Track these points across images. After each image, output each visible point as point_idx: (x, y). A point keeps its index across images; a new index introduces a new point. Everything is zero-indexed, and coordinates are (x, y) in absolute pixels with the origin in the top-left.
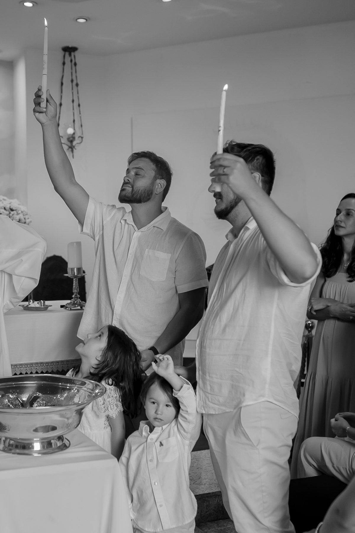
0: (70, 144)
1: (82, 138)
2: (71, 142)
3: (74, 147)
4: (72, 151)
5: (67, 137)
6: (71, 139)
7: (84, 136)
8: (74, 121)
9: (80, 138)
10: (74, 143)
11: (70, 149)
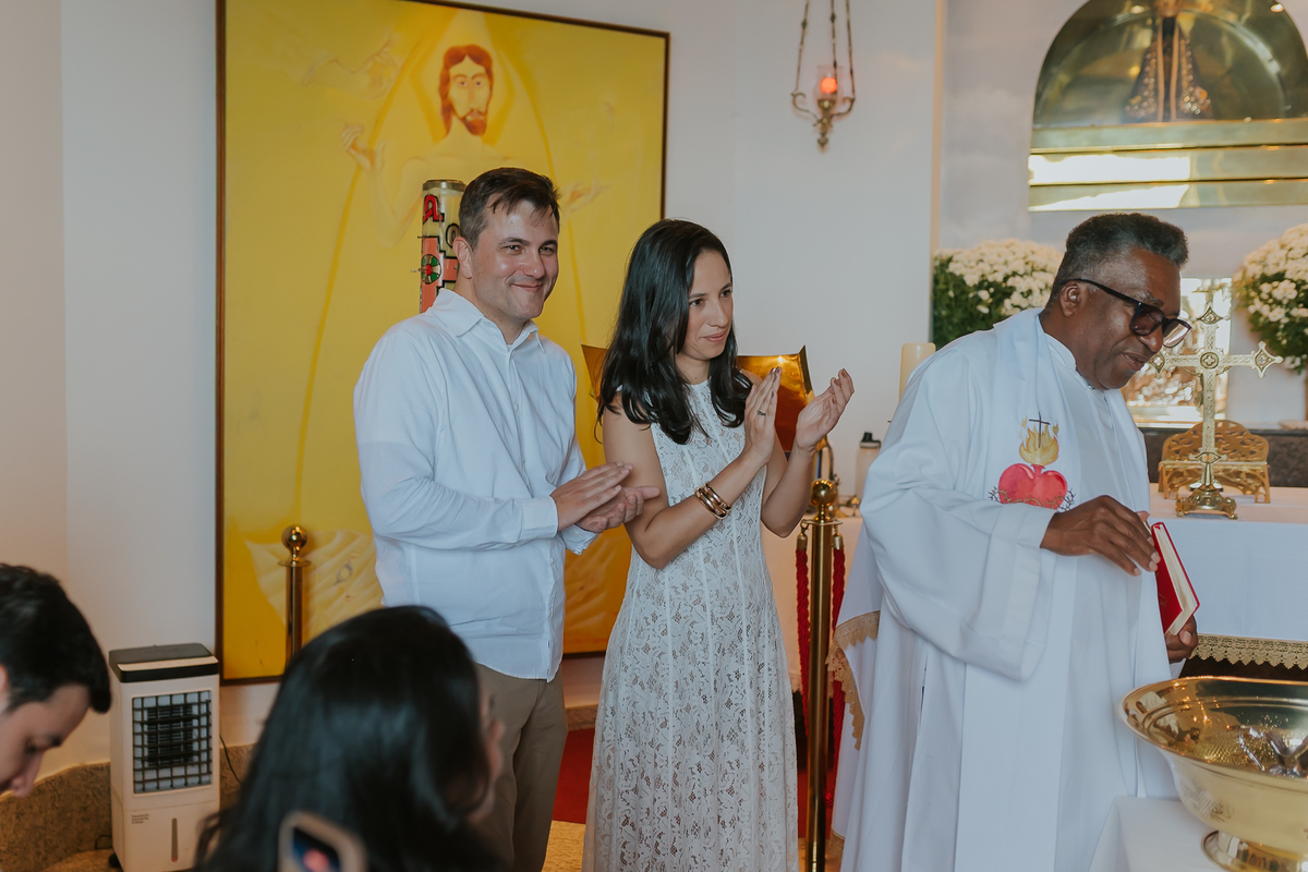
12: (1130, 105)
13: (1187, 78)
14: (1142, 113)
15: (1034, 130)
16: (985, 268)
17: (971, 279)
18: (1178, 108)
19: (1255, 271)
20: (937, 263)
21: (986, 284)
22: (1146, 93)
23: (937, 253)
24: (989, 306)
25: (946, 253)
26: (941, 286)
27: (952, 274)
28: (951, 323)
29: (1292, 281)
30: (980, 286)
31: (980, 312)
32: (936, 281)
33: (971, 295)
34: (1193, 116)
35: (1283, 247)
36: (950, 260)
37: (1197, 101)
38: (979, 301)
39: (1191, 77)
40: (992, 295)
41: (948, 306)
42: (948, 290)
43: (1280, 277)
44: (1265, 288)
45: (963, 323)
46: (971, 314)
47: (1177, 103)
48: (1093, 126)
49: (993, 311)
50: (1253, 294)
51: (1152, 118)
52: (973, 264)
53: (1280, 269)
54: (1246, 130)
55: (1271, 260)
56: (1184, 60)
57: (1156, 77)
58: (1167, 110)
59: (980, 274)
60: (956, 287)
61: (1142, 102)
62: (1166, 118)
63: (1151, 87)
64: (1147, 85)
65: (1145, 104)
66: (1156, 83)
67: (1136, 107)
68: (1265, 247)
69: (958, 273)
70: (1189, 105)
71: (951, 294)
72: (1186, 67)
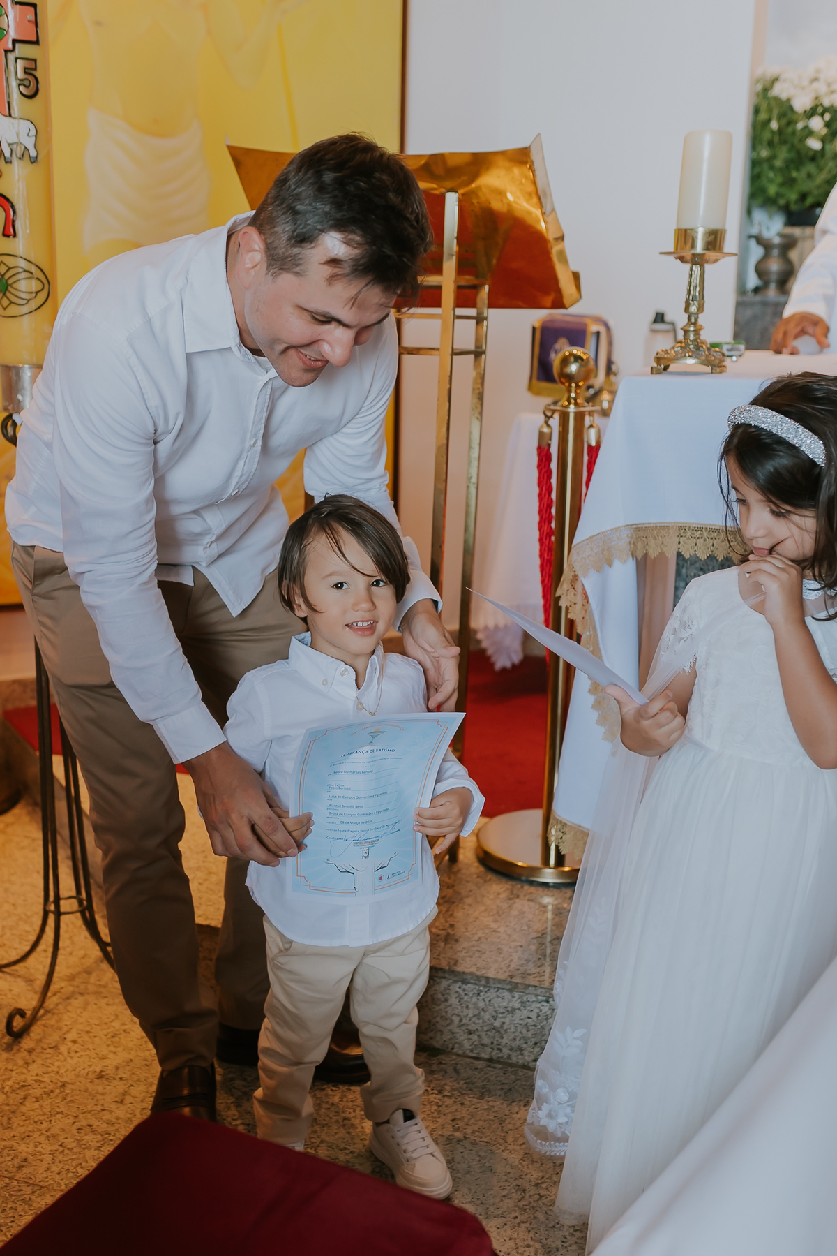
16: (821, 88)
17: (801, 103)
20: (759, 87)
21: (820, 110)
23: (759, 72)
24: (823, 140)
25: (771, 70)
26: (763, 116)
27: (777, 99)
28: (772, 168)
30: (811, 113)
31: (810, 149)
32: (757, 111)
33: (800, 126)
36: (775, 80)
38: (809, 133)
40: (827, 125)
41: (770, 144)
42: (769, 121)
45: (787, 167)
46: (798, 152)
49: (828, 147)
52: (805, 83)
59: (813, 95)
60: (781, 116)
69: (784, 96)
71: (774, 125)
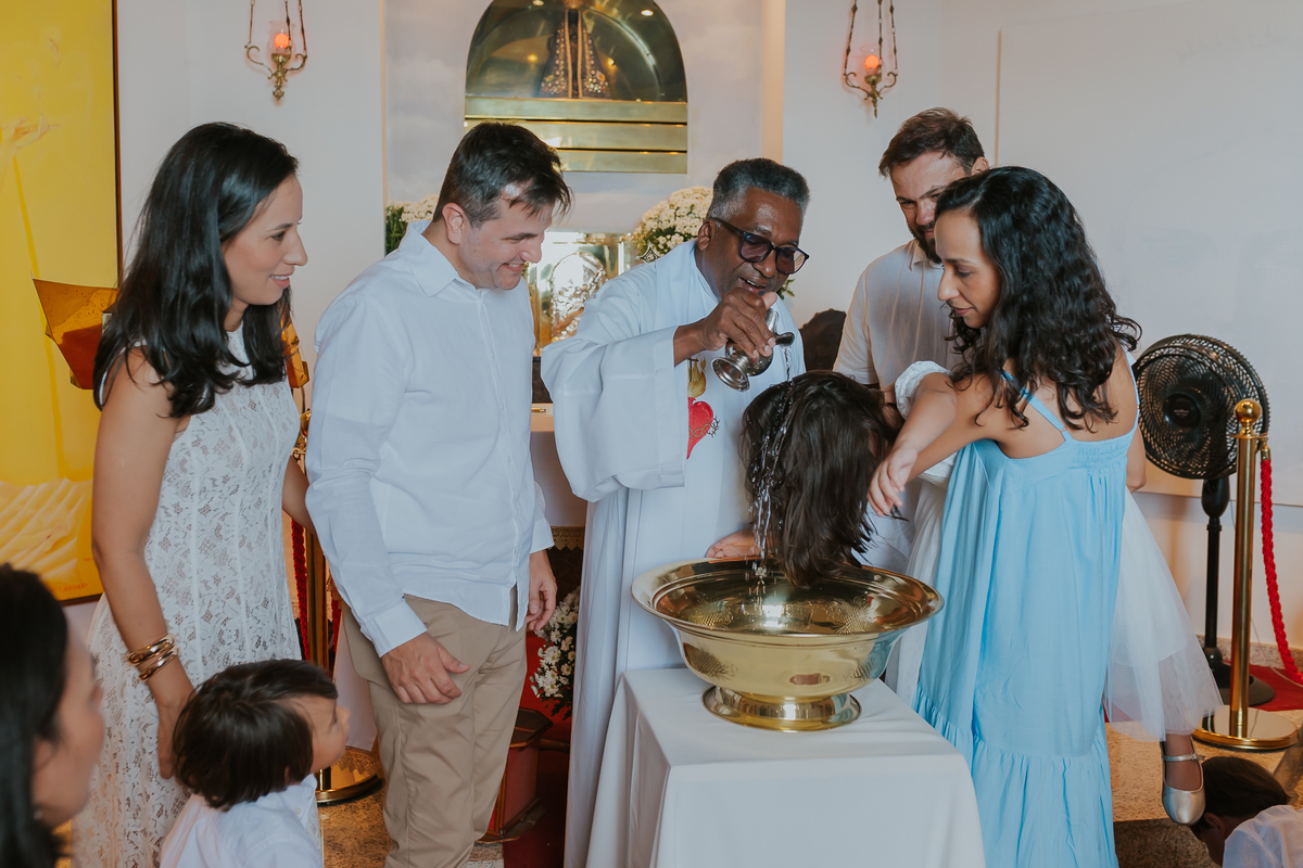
0: (870, 90)
1: (895, 75)
2: (874, 83)
3: (878, 94)
4: (875, 102)
5: (865, 74)
6: (874, 77)
7: (899, 72)
8: (881, 41)
9: (891, 76)
10: (879, 86)
11: (871, 99)
12: (544, 81)
13: (590, 63)
14: (555, 90)
15: (466, 97)
18: (584, 87)
19: (652, 225)
20: (390, 213)
22: (558, 73)
23: (389, 204)
25: (397, 203)
26: (395, 234)
29: (681, 234)
32: (389, 230)
34: (595, 95)
35: (672, 206)
36: (402, 210)
37: (598, 83)
39: (592, 62)
43: (671, 231)
44: (662, 239)
47: (583, 82)
48: (516, 98)
50: (650, 245)
51: (564, 94)
53: (671, 224)
54: (639, 109)
55: (664, 218)
56: (586, 45)
57: (565, 59)
58: (575, 88)
61: (554, 80)
62: (575, 96)
63: (562, 68)
64: (558, 66)
65: (557, 82)
66: (566, 64)
67: (550, 85)
68: (659, 207)
70: (592, 86)
72: (589, 53)
